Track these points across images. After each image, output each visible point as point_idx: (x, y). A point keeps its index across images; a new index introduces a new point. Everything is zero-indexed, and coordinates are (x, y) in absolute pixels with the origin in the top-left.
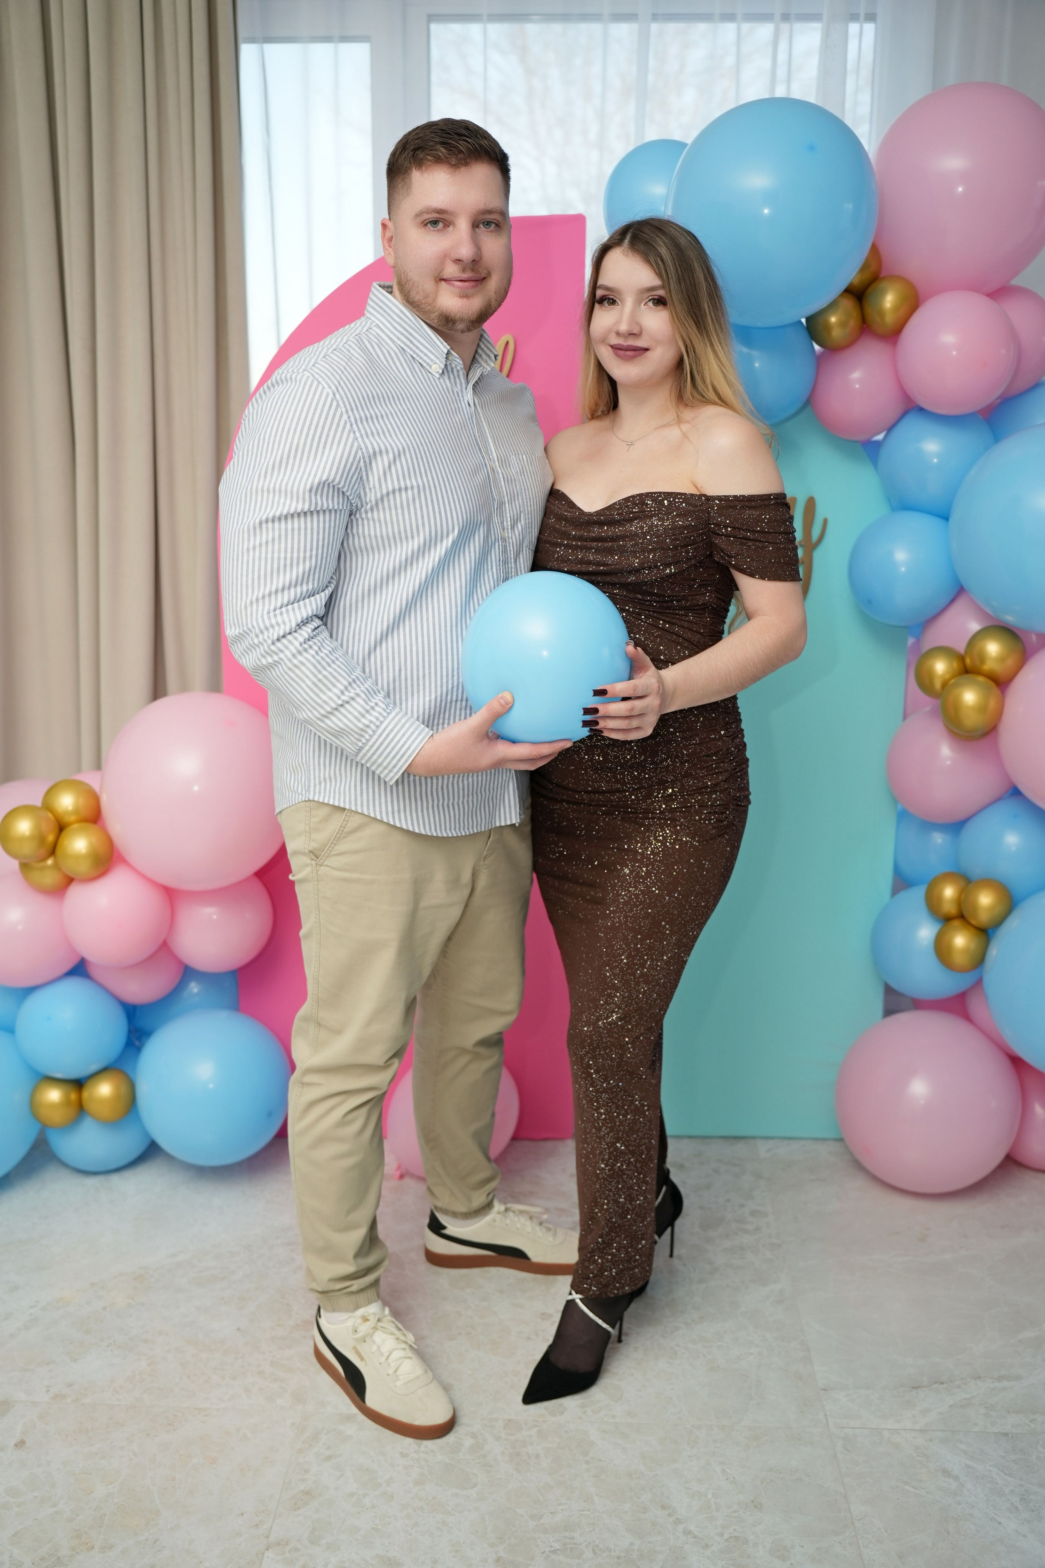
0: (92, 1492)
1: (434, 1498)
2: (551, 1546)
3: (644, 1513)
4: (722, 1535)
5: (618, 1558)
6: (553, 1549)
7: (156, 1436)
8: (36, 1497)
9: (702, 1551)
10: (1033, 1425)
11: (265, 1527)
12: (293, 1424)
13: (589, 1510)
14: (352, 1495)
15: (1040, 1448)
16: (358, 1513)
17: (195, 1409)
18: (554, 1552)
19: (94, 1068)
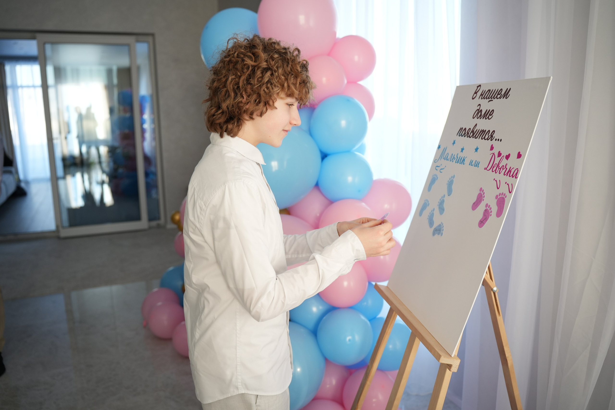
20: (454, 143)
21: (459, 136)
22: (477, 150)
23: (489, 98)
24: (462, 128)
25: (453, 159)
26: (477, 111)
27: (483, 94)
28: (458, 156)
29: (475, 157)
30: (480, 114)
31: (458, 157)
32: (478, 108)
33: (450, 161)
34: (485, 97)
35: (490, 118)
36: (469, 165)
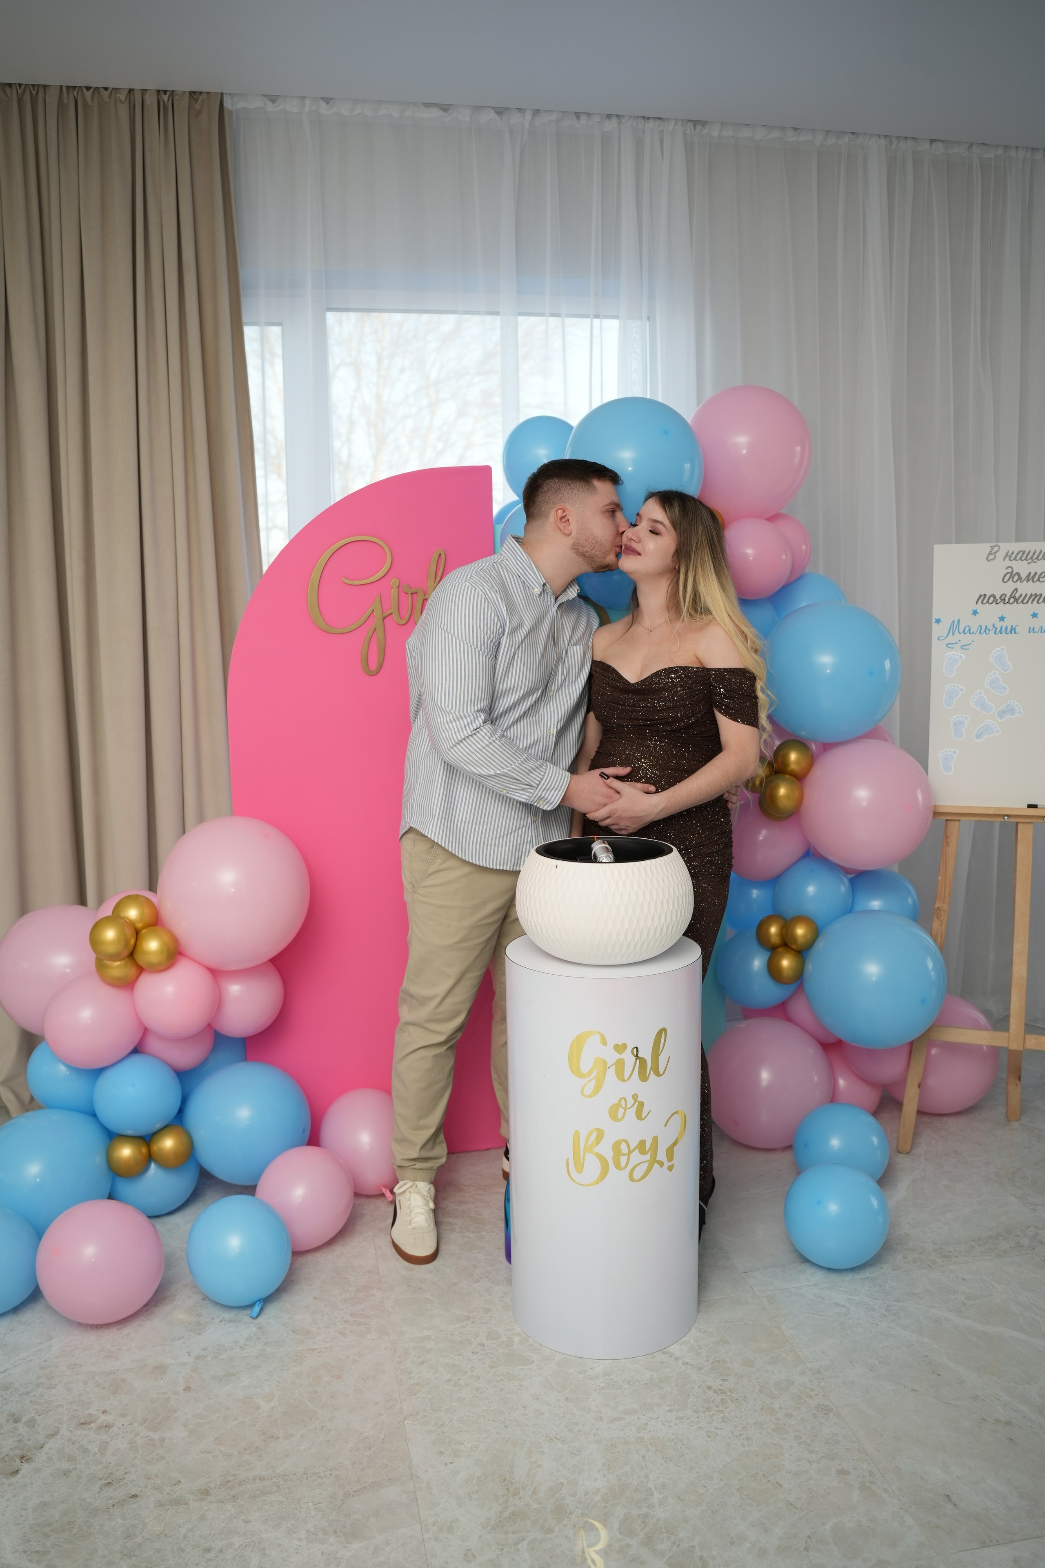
0: (260, 1408)
1: (508, 1373)
2: (599, 1386)
3: (653, 1358)
4: (708, 1361)
5: (646, 1384)
6: (601, 1387)
7: (288, 1369)
8: (219, 1417)
9: (699, 1372)
10: (882, 1271)
11: (396, 1408)
12: (386, 1348)
13: (616, 1363)
14: (449, 1381)
15: (889, 1282)
16: (459, 1390)
17: (308, 1350)
18: (603, 1388)
19: (158, 1126)
20: (975, 613)
21: (982, 603)
22: (1034, 615)
23: (1026, 559)
24: (985, 595)
25: (987, 632)
26: (1009, 575)
27: (1009, 554)
28: (995, 626)
29: (1036, 623)
30: (1016, 578)
31: (996, 628)
32: (1010, 570)
33: (980, 633)
34: (1017, 559)
35: (1041, 580)
36: (1029, 632)
